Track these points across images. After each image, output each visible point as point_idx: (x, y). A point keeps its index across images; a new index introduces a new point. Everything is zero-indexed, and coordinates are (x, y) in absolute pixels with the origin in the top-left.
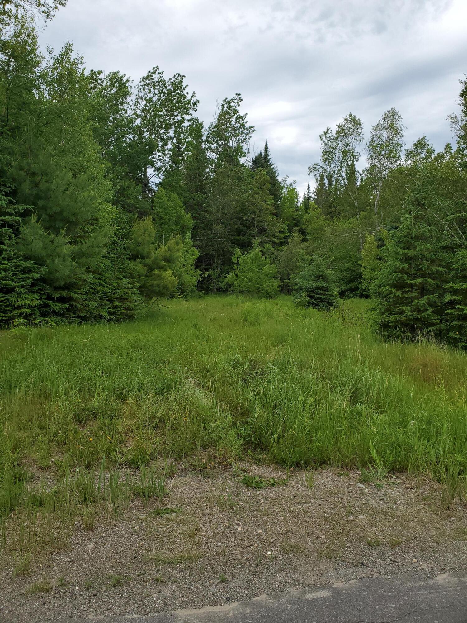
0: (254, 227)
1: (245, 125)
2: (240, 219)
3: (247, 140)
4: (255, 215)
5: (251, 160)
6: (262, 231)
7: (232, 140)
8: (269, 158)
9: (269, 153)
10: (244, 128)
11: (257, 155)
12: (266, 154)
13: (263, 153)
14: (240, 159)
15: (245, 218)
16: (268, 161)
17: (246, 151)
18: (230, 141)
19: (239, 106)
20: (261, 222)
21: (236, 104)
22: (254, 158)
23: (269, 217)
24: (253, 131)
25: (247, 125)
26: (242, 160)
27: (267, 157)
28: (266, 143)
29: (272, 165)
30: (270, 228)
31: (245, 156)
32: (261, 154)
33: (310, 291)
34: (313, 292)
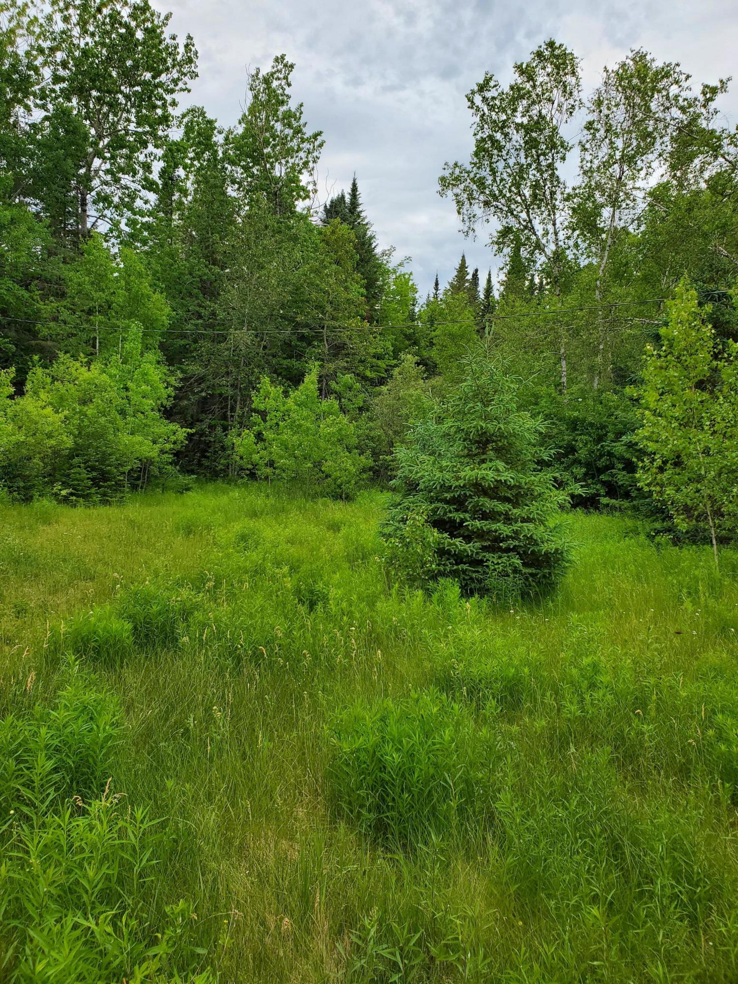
0: (322, 340)
1: (304, 130)
3: (311, 164)
4: (324, 314)
5: (322, 209)
6: (338, 350)
7: (280, 163)
8: (358, 210)
9: (360, 201)
10: (302, 138)
11: (335, 197)
12: (354, 203)
13: (348, 198)
14: (296, 203)
16: (359, 215)
17: (310, 187)
18: (277, 165)
19: (289, 85)
20: (336, 330)
21: (283, 82)
22: (328, 204)
24: (321, 146)
25: (308, 132)
26: (300, 206)
27: (355, 207)
28: (354, 180)
30: (355, 344)
31: (308, 197)
32: (343, 197)
33: (447, 502)
34: (459, 503)
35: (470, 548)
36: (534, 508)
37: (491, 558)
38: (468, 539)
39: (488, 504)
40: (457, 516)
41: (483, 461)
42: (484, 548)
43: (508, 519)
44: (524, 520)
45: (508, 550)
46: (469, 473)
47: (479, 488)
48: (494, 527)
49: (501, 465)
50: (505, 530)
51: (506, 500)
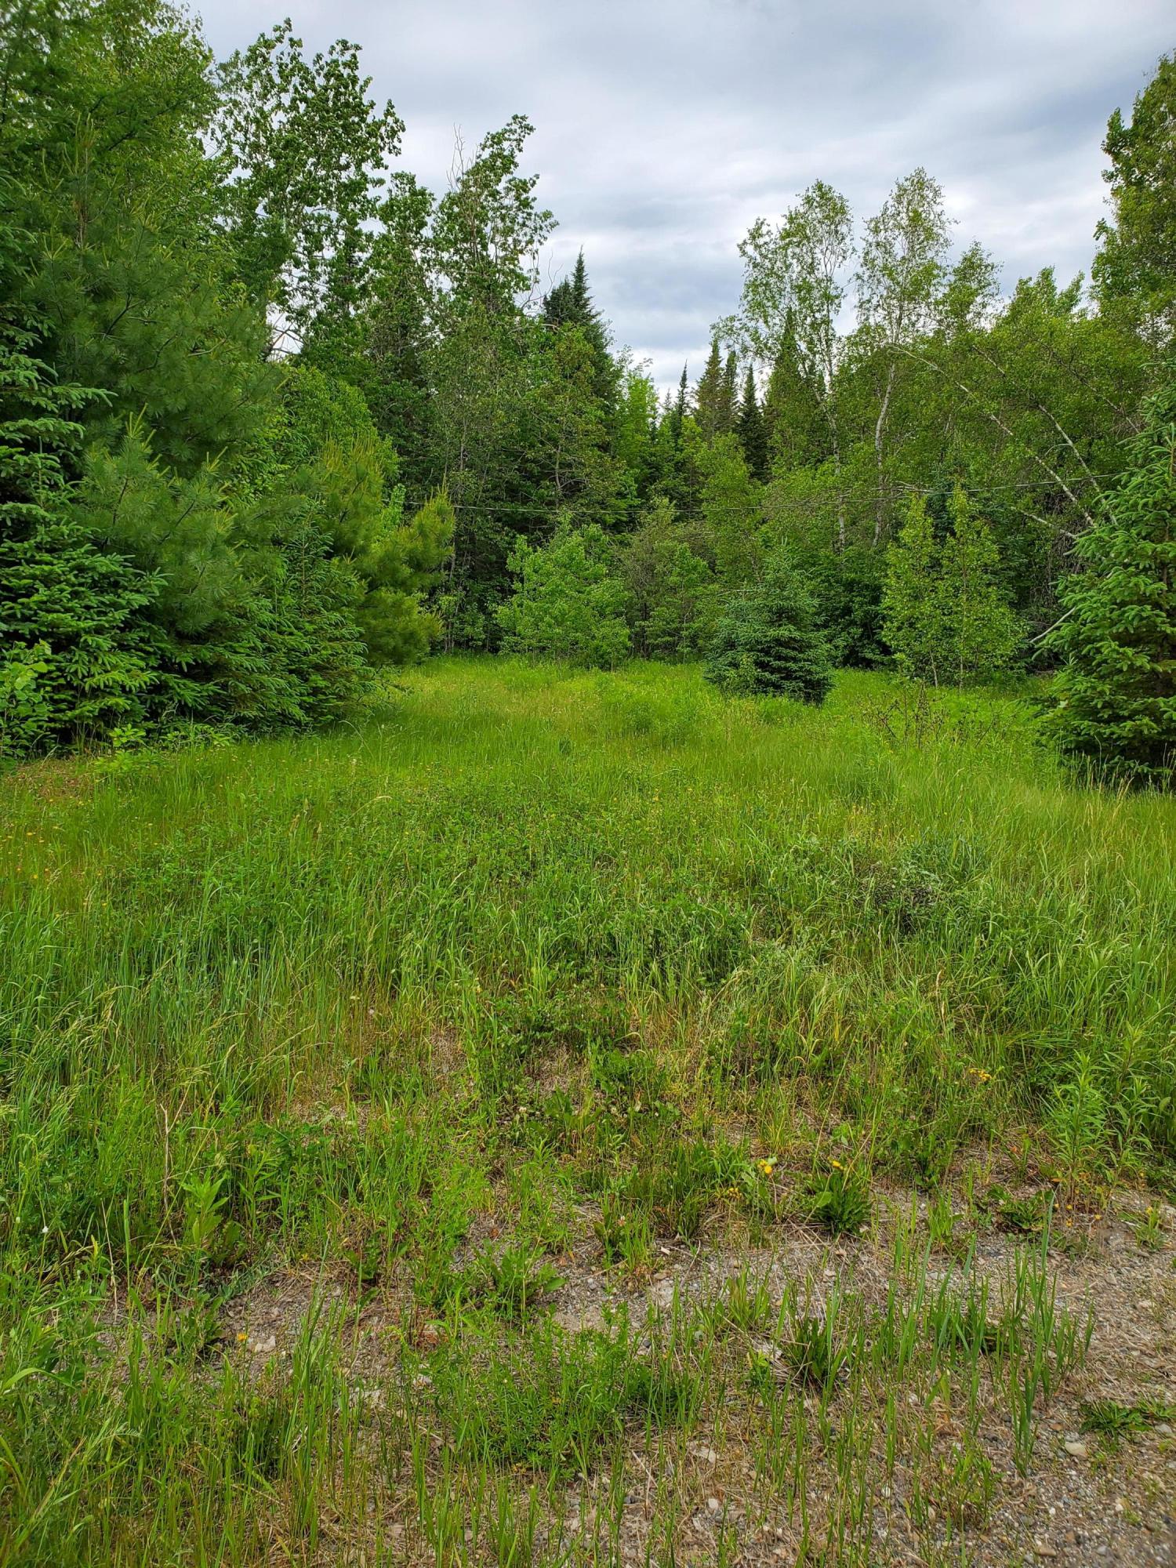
0: (554, 479)
2: (515, 455)
3: (536, 244)
4: (556, 447)
5: (540, 302)
6: (573, 490)
7: (496, 244)
8: (586, 296)
9: (587, 284)
11: (557, 287)
12: (580, 288)
13: (572, 282)
14: (514, 296)
15: (530, 455)
16: (585, 306)
17: (532, 276)
18: (491, 245)
19: (520, 150)
20: (570, 466)
21: (514, 145)
22: (549, 294)
23: (591, 456)
26: (520, 299)
27: (580, 294)
28: (581, 256)
29: (594, 317)
30: (594, 483)
31: (527, 288)
32: (567, 285)
33: (758, 651)
34: (767, 653)
35: (774, 678)
36: (811, 653)
37: (786, 684)
38: (772, 673)
39: (785, 651)
40: (766, 659)
41: (780, 626)
42: (782, 678)
43: (795, 660)
44: (805, 660)
45: (796, 678)
46: (772, 632)
47: (778, 642)
48: (788, 665)
49: (792, 627)
50: (792, 665)
51: (794, 649)
